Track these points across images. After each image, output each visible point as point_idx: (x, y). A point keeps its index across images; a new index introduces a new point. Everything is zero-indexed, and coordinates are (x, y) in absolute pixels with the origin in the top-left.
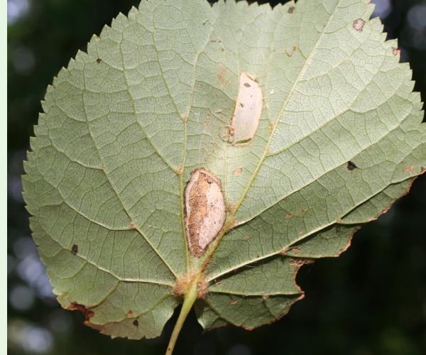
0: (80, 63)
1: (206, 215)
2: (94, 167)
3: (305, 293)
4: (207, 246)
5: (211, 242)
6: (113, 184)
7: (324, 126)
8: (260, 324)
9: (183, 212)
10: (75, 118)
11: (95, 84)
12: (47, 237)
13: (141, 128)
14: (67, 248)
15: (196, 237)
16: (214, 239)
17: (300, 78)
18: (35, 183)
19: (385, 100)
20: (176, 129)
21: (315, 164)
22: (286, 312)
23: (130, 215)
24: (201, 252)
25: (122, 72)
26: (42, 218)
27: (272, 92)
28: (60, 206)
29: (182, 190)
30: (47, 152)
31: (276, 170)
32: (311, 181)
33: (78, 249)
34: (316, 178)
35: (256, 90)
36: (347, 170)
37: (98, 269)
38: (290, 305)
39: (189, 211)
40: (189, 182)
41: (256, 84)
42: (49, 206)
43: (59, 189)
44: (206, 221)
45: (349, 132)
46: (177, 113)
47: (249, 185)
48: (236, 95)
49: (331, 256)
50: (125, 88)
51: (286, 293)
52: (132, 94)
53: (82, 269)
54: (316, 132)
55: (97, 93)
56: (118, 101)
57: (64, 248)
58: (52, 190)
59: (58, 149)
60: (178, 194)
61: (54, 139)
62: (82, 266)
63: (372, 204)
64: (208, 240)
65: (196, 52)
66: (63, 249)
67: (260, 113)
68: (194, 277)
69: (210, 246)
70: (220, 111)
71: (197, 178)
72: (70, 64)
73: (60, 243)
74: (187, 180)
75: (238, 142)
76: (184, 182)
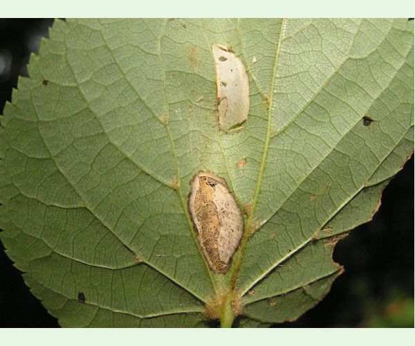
0: (25, 92)
1: (220, 224)
2: (75, 206)
3: (344, 267)
4: (231, 259)
5: (233, 254)
6: (102, 220)
7: (327, 85)
8: (304, 312)
9: (193, 231)
10: (37, 157)
11: (48, 112)
12: (47, 291)
13: (117, 148)
14: (73, 297)
15: (216, 253)
16: (236, 249)
17: (283, 36)
18: (15, 238)
19: (384, 37)
20: (158, 136)
21: (327, 131)
22: (328, 291)
23: (132, 249)
24: (225, 267)
25: (76, 88)
26: (35, 273)
27: (255, 60)
28: (50, 256)
29: (186, 206)
30: (18, 202)
31: (287, 151)
32: (329, 151)
33: (85, 297)
34: (333, 147)
35: (234, 62)
36: (363, 126)
37: (113, 312)
38: (331, 283)
39: (199, 227)
40: (190, 194)
41: (232, 55)
42: (38, 259)
43: (43, 239)
44: (222, 231)
45: (355, 83)
46: (154, 117)
47: (260, 177)
48: (215, 74)
49: (365, 222)
50: (86, 107)
51: (326, 275)
52: (95, 111)
53: (96, 315)
54: (319, 94)
55: (53, 122)
56: (82, 123)
57: (70, 298)
58: (37, 241)
59: (29, 196)
60: (182, 212)
61: (21, 186)
62: (95, 312)
63: (396, 155)
64: (229, 253)
65: (156, 39)
66: (69, 300)
67: (248, 88)
68: (225, 298)
69: (234, 259)
70: (202, 98)
71: (198, 185)
72: (13, 96)
73: (64, 295)
74: (188, 193)
75: (231, 128)
76: (184, 197)
